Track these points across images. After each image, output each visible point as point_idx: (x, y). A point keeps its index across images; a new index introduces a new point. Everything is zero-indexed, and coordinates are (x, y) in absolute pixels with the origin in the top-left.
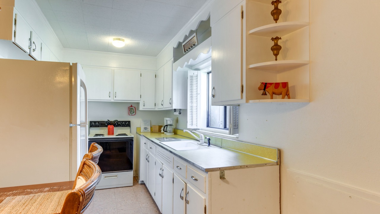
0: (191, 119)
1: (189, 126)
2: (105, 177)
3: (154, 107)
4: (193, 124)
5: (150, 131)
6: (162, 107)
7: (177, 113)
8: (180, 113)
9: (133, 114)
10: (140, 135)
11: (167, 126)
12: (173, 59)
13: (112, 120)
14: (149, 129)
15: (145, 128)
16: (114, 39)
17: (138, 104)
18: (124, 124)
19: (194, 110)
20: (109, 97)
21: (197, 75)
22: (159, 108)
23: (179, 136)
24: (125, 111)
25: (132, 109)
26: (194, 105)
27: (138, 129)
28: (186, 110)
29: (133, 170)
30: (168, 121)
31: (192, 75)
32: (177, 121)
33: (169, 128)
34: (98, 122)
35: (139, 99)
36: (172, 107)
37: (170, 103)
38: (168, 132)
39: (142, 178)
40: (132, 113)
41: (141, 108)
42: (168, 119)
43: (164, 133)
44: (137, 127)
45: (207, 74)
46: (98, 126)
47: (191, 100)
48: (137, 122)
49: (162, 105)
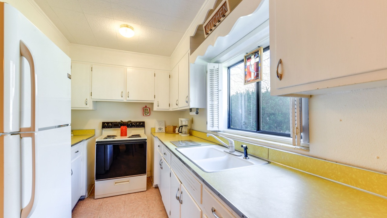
0: (212, 120)
1: (209, 128)
2: (116, 183)
3: (168, 107)
4: (215, 125)
5: (165, 132)
6: (177, 107)
7: (193, 113)
8: (197, 113)
9: (148, 115)
10: (154, 136)
11: (182, 126)
12: (189, 52)
13: (125, 120)
14: (164, 130)
15: (160, 129)
16: (122, 26)
17: (152, 104)
18: (138, 125)
19: (215, 109)
20: (121, 97)
21: (218, 69)
22: (174, 108)
23: (195, 137)
24: (140, 111)
25: (147, 110)
26: (215, 103)
27: (153, 129)
28: (204, 110)
29: (146, 174)
30: (183, 121)
31: (212, 68)
32: (192, 121)
33: (184, 130)
34: (111, 123)
35: (153, 99)
36: (189, 105)
37: (187, 102)
38: (183, 133)
39: (156, 182)
40: (146, 113)
41: (155, 108)
42: (182, 119)
43: (179, 134)
44: (151, 128)
45: (227, 69)
46: (111, 127)
47: (211, 98)
48: (151, 122)
49: (177, 105)
